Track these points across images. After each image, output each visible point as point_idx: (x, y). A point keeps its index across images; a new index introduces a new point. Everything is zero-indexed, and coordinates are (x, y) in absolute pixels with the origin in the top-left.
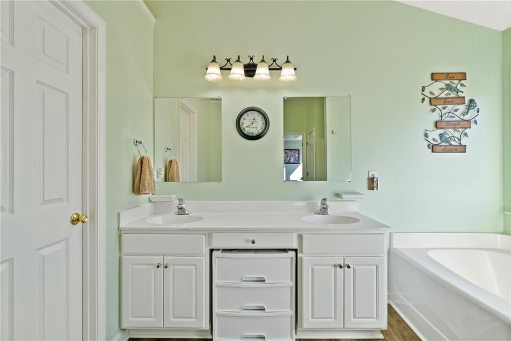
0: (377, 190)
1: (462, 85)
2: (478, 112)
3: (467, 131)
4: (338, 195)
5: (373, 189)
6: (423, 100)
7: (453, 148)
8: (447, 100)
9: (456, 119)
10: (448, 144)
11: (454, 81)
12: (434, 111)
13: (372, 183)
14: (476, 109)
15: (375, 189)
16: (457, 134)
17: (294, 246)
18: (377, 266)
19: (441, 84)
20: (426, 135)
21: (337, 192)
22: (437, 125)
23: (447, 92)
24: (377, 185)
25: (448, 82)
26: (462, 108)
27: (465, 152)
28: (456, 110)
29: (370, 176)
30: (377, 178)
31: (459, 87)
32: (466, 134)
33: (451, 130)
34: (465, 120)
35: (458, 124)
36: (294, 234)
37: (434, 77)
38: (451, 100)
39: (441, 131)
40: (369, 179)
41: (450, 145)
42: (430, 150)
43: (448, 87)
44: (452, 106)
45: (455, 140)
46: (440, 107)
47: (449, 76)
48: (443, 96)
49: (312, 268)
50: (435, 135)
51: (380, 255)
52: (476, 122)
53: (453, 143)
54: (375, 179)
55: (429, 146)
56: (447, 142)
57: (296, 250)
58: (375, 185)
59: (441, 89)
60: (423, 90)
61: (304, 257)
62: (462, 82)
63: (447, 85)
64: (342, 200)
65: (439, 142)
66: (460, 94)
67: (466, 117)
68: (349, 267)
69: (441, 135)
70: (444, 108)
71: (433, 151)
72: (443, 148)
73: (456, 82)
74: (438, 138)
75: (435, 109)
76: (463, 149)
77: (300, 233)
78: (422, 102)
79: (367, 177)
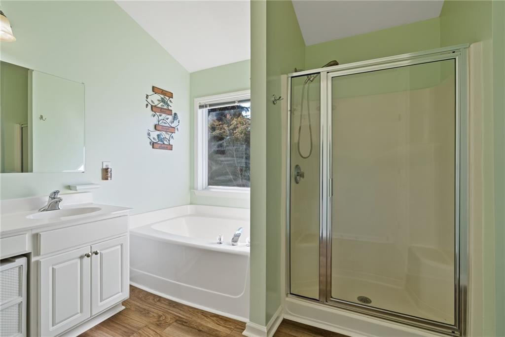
0: (111, 179)
1: (170, 101)
2: (179, 122)
3: (173, 135)
4: (69, 187)
5: (107, 179)
6: (147, 105)
7: (166, 146)
8: (162, 110)
9: (167, 125)
10: (162, 143)
11: (166, 97)
12: (154, 116)
13: (106, 174)
14: (178, 120)
15: (109, 178)
16: (168, 137)
17: (27, 250)
18: (122, 245)
19: (159, 97)
20: (149, 134)
21: (68, 184)
22: (156, 127)
23: (162, 104)
24: (111, 175)
25: (162, 96)
26: (170, 117)
27: (172, 150)
28: (167, 119)
29: (104, 167)
30: (111, 169)
31: (169, 102)
32: (172, 137)
33: (164, 132)
34: (172, 127)
35: (169, 129)
36: (27, 235)
37: (154, 89)
38: (165, 111)
39: (158, 133)
40: (103, 170)
41: (164, 143)
42: (151, 146)
43: (163, 100)
44: (166, 115)
45: (166, 141)
46: (158, 114)
47: (163, 92)
48: (159, 106)
49: (53, 268)
50: (154, 134)
51: (124, 234)
52: (177, 129)
53: (165, 143)
54: (109, 170)
55: (150, 143)
56: (162, 141)
57: (27, 255)
58: (109, 175)
59: (158, 100)
60: (147, 98)
61: (41, 259)
62: (171, 99)
63: (162, 98)
64: (75, 192)
65: (157, 141)
66: (170, 108)
67: (173, 125)
68: (96, 253)
69: (158, 136)
70: (160, 115)
71: (153, 147)
72: (160, 145)
73: (167, 98)
74: (156, 137)
75: (155, 115)
76: (170, 147)
77: (35, 232)
78: (147, 107)
79: (101, 168)
